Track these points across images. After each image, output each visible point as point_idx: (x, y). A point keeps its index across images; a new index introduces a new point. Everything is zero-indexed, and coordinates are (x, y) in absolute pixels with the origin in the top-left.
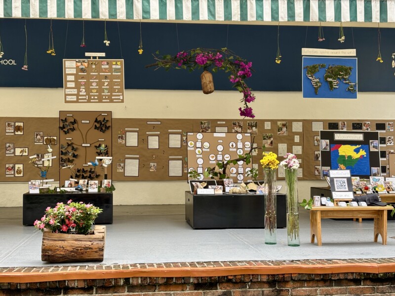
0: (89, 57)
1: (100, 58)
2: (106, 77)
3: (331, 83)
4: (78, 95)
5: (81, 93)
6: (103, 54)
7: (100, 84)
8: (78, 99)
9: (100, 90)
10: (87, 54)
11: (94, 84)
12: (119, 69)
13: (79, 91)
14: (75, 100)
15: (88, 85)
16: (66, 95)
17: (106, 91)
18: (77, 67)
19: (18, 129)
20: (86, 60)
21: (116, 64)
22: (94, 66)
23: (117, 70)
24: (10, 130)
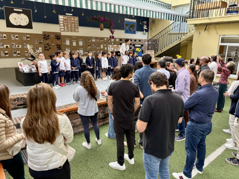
0: (67, 15)
1: (71, 16)
2: (73, 23)
3: (131, 29)
4: (64, 29)
5: (65, 28)
6: (72, 15)
7: (71, 25)
8: (64, 30)
9: (71, 28)
10: (66, 14)
11: (69, 25)
12: (77, 20)
13: (64, 27)
14: (63, 30)
15: (67, 25)
16: (60, 29)
17: (73, 28)
18: (63, 18)
19: (28, 37)
20: (66, 16)
21: (76, 19)
22: (69, 19)
23: (76, 21)
24: (25, 38)
